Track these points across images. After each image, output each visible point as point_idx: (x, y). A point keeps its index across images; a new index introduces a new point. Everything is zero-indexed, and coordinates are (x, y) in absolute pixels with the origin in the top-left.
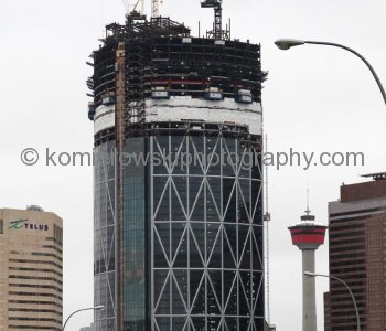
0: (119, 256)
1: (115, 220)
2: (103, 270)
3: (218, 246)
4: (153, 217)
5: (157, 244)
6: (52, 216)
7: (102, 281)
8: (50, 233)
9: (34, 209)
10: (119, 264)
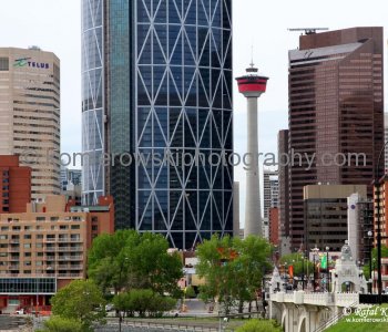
0: (106, 95)
1: (102, 63)
2: (91, 107)
3: (194, 87)
4: (137, 61)
5: (140, 86)
6: (52, 55)
7: (91, 117)
8: (50, 70)
9: (35, 49)
10: (106, 102)
